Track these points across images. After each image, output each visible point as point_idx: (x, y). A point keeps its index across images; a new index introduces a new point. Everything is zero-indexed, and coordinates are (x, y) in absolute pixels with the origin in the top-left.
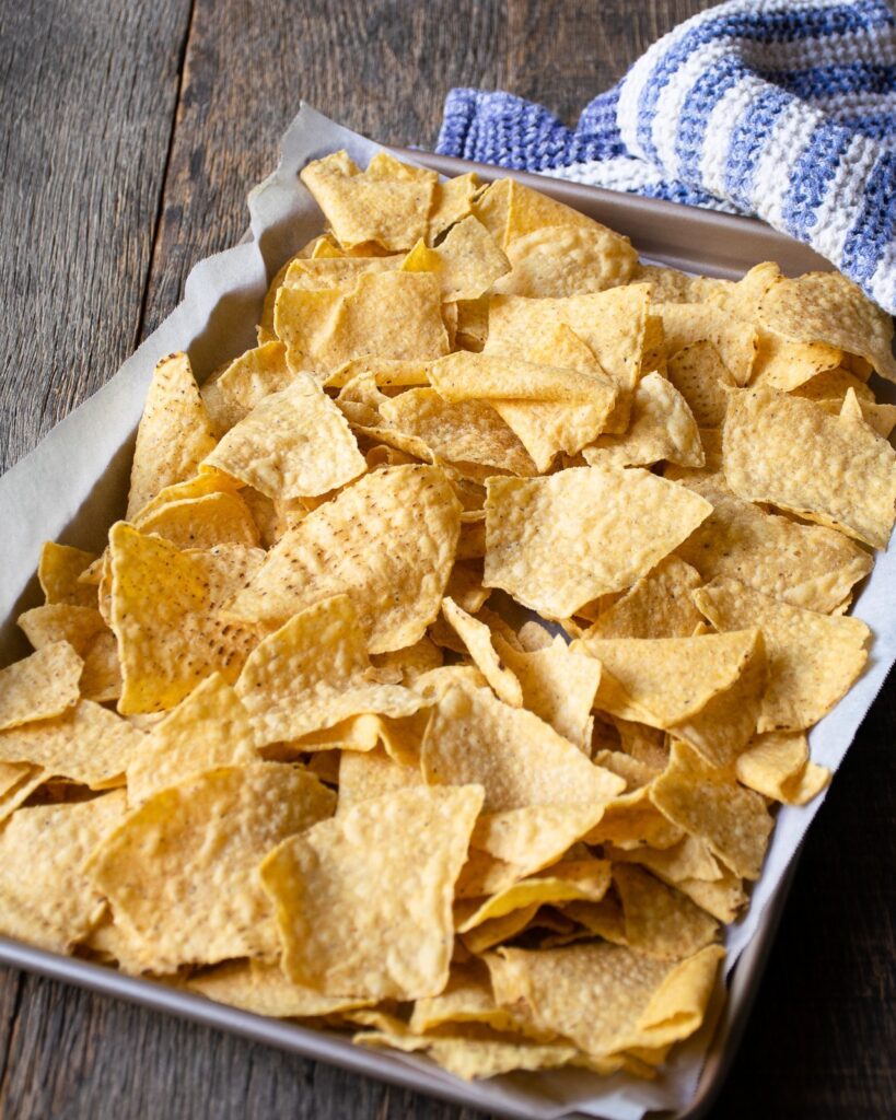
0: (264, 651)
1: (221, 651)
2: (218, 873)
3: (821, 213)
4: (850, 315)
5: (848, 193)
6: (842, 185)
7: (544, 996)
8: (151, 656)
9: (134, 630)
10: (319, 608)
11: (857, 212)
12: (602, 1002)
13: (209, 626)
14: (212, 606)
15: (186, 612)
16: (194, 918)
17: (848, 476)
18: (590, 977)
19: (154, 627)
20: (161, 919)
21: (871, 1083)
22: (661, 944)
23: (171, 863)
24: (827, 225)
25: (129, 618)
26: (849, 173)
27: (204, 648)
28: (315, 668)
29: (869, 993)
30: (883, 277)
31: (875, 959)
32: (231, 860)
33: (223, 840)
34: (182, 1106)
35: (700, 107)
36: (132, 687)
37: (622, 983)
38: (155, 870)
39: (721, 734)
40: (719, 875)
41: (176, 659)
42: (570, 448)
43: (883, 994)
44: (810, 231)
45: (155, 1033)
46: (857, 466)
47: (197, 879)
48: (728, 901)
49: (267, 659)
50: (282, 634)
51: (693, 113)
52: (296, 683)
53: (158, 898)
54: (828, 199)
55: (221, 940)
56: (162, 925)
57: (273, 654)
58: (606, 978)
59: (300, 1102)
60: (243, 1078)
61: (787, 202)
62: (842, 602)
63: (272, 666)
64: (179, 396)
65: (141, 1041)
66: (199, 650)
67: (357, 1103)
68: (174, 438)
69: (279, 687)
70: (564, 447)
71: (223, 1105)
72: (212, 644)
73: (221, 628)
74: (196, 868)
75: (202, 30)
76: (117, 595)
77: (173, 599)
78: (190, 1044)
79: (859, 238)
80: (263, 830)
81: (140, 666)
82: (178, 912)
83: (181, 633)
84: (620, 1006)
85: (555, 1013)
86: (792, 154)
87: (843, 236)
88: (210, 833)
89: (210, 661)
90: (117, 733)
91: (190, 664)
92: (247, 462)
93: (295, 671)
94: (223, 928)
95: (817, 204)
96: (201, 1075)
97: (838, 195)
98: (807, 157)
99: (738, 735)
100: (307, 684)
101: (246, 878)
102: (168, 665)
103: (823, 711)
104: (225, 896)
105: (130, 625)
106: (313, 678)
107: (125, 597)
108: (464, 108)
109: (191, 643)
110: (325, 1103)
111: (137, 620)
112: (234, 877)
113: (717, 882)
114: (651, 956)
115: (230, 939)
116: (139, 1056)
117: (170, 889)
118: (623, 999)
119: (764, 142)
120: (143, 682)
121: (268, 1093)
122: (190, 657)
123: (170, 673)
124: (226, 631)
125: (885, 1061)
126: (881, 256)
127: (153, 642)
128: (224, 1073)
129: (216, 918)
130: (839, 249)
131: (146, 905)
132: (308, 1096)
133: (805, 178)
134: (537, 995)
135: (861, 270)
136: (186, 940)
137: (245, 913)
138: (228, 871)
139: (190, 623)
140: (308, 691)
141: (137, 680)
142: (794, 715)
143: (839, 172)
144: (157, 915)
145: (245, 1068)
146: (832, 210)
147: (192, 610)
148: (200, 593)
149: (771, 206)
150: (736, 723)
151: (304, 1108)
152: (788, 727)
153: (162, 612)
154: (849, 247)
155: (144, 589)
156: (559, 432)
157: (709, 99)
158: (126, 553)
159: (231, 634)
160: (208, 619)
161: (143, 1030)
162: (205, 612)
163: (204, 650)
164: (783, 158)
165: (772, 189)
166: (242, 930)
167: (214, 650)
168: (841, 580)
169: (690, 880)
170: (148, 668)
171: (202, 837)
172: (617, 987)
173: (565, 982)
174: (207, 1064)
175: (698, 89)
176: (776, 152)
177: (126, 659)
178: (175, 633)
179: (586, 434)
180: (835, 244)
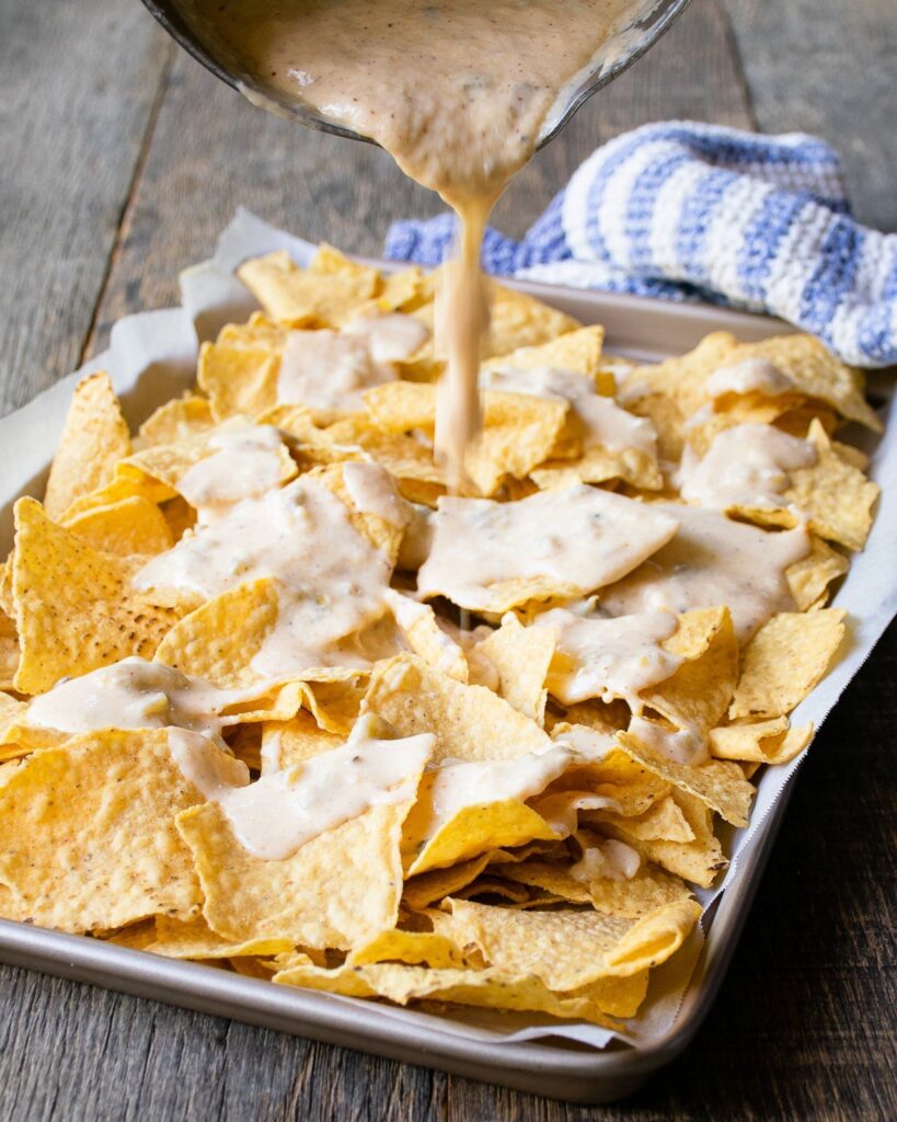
0: (181, 631)
1: (132, 636)
2: (118, 837)
3: (776, 266)
4: (812, 366)
5: (804, 249)
6: (799, 241)
7: (496, 941)
8: (54, 631)
9: (35, 605)
10: (243, 590)
11: (815, 264)
12: (563, 947)
13: (120, 615)
14: (125, 599)
15: (96, 600)
16: (92, 885)
17: (817, 495)
18: (549, 926)
19: (59, 606)
20: (53, 887)
21: (871, 1044)
22: (630, 903)
23: (61, 830)
24: (784, 275)
25: (32, 593)
26: (803, 233)
27: (114, 631)
28: (239, 654)
29: (865, 963)
30: (844, 320)
31: (870, 933)
32: (131, 825)
33: (121, 805)
34: (70, 1066)
35: (649, 186)
36: (30, 662)
37: (585, 932)
38: (43, 837)
39: (692, 707)
40: (691, 837)
41: (81, 638)
42: (518, 470)
43: (880, 965)
44: (766, 283)
45: (43, 999)
46: (826, 487)
47: (92, 846)
48: (706, 862)
49: (184, 642)
50: (201, 615)
51: (643, 192)
52: (216, 668)
53: (48, 866)
54: (783, 252)
55: (125, 901)
56: (53, 895)
57: (192, 636)
58: (568, 928)
59: (209, 1062)
60: (143, 1041)
61: (742, 258)
62: (817, 600)
63: (190, 649)
64: (98, 415)
65: (26, 1006)
66: (106, 633)
67: (277, 1062)
68: (93, 459)
69: (197, 671)
70: (510, 468)
71: (118, 1065)
72: (122, 628)
73: (133, 617)
74: (91, 834)
75: (144, 196)
76: (19, 567)
77: (82, 585)
78: (82, 1010)
79: (817, 286)
80: (167, 795)
81: (41, 639)
82: (72, 879)
83: (88, 615)
84: (585, 951)
85: (509, 957)
86: (745, 216)
87: (800, 286)
88: (107, 796)
89: (119, 645)
90: (10, 711)
91: (97, 644)
92: (167, 467)
93: (216, 657)
94: (127, 890)
95: (771, 256)
96: (94, 1038)
97: (794, 250)
98: (760, 218)
99: (711, 711)
100: (229, 669)
101: (150, 841)
102: (72, 644)
103: (802, 693)
104: (126, 861)
105: (32, 599)
106: (236, 664)
107: (28, 570)
108: (407, 237)
109: (100, 625)
110: (238, 1063)
111: (40, 596)
112: (135, 842)
113: (691, 845)
114: (618, 914)
115: (136, 900)
116: (22, 1020)
117: (62, 856)
118: (588, 945)
119: (716, 208)
120: (43, 657)
121: (172, 1055)
122: (97, 638)
123: (74, 652)
124: (139, 619)
125: (885, 1024)
126: (839, 302)
127: (57, 620)
128: (121, 1037)
129: (117, 881)
130: (798, 297)
131: (35, 874)
132: (219, 1057)
133: (759, 235)
134: (489, 939)
135: (820, 317)
136: (83, 907)
137: (152, 876)
138: (129, 836)
139: (100, 608)
140: (230, 675)
141: (37, 653)
142: (771, 702)
143: (794, 231)
144: (48, 883)
145: (147, 1031)
146: (789, 262)
147: (102, 599)
148: (112, 587)
149: (725, 267)
150: (708, 699)
151: (213, 1068)
152: (764, 712)
153: (69, 593)
154: (807, 295)
155: (49, 568)
156: (506, 453)
157: (658, 180)
158: (33, 528)
159: (143, 623)
160: (120, 608)
161: (28, 997)
162: (117, 602)
163: (113, 634)
164: (736, 219)
165: (725, 248)
166: (149, 891)
167: (125, 634)
168: (815, 577)
169: (659, 842)
170: (50, 643)
171: (97, 802)
172: (580, 935)
173: (521, 930)
174: (101, 1028)
175: (646, 172)
176: (728, 215)
177: (25, 632)
178: (82, 616)
179: (534, 455)
180: (792, 293)
